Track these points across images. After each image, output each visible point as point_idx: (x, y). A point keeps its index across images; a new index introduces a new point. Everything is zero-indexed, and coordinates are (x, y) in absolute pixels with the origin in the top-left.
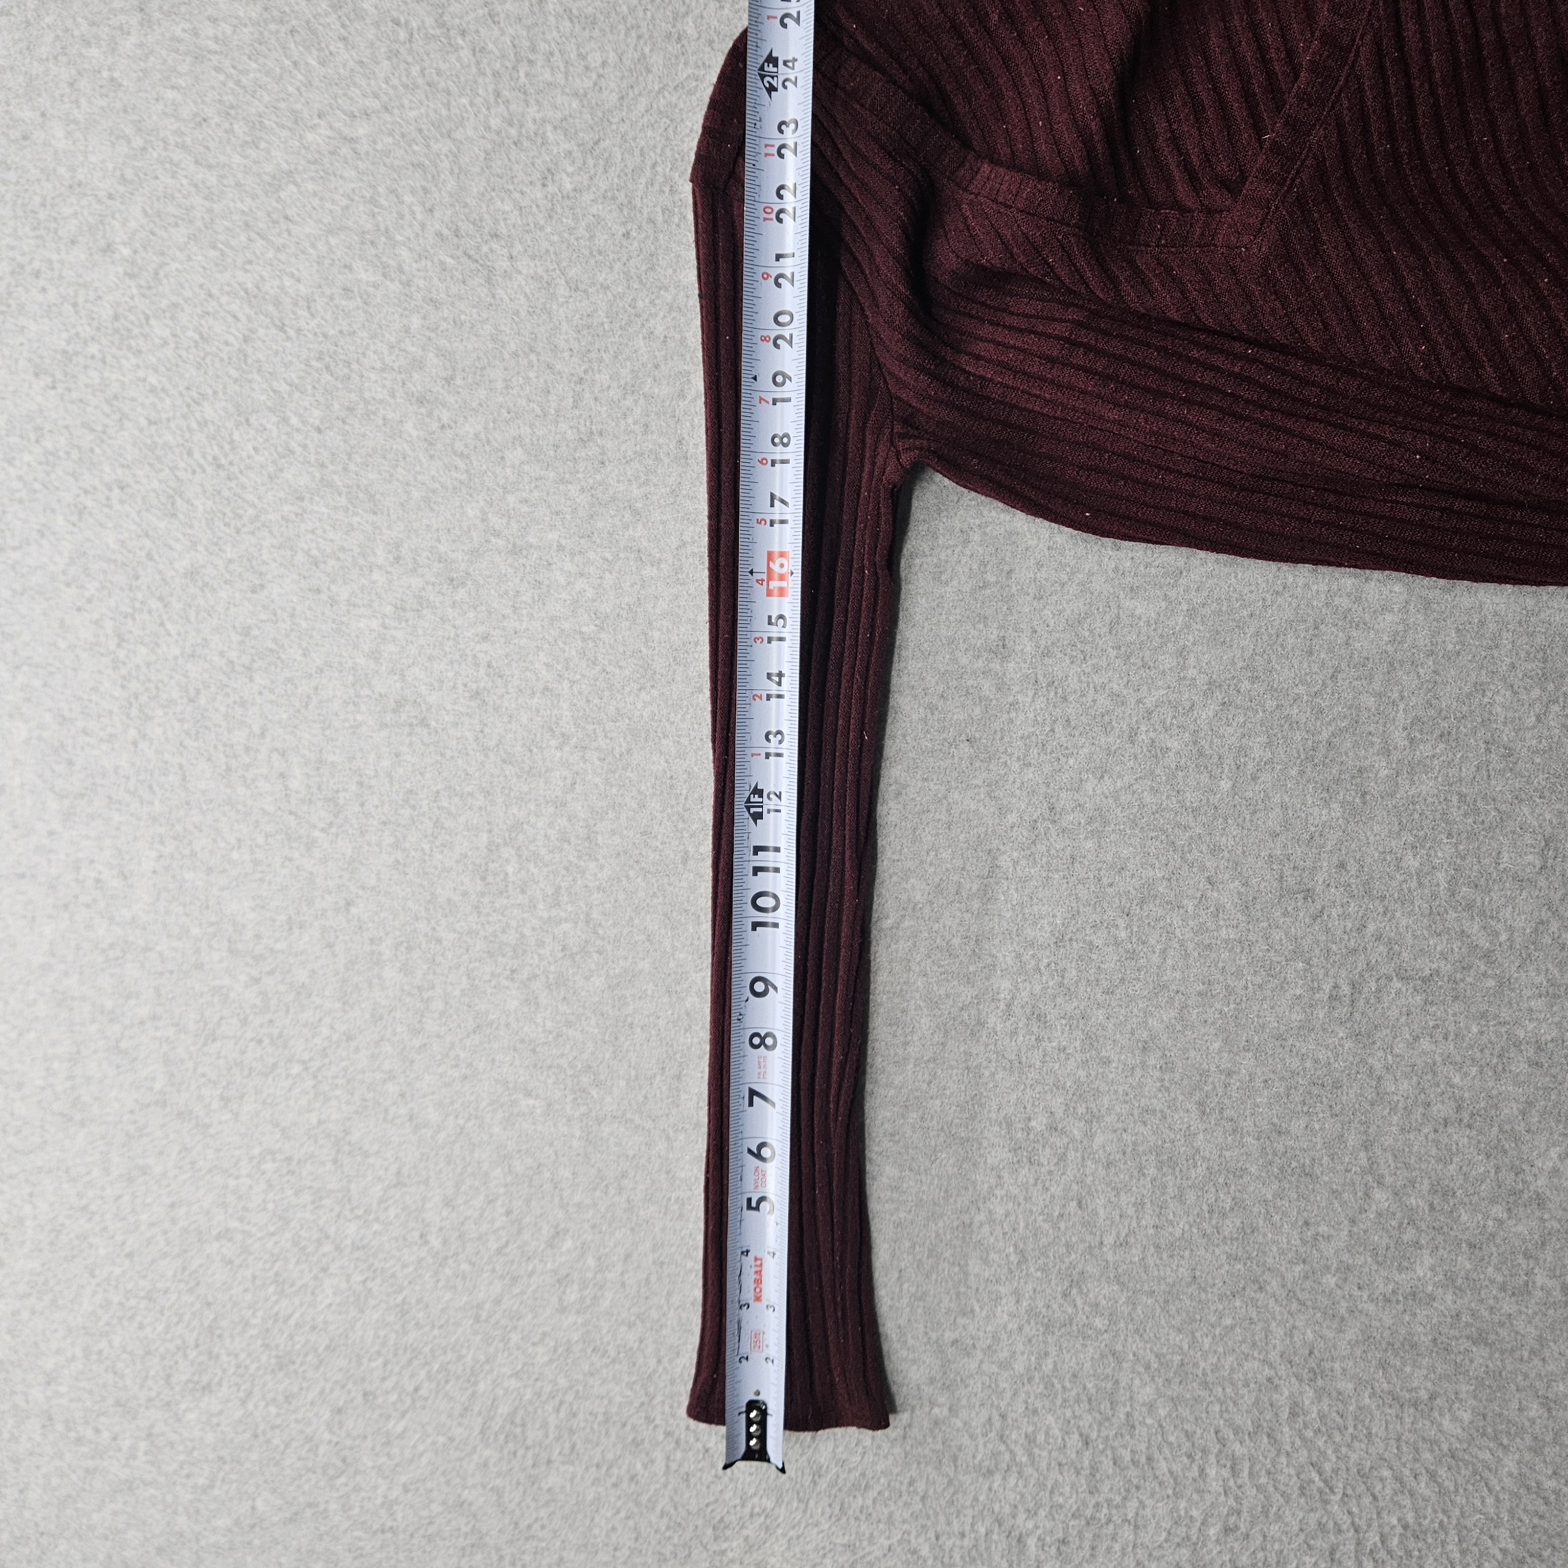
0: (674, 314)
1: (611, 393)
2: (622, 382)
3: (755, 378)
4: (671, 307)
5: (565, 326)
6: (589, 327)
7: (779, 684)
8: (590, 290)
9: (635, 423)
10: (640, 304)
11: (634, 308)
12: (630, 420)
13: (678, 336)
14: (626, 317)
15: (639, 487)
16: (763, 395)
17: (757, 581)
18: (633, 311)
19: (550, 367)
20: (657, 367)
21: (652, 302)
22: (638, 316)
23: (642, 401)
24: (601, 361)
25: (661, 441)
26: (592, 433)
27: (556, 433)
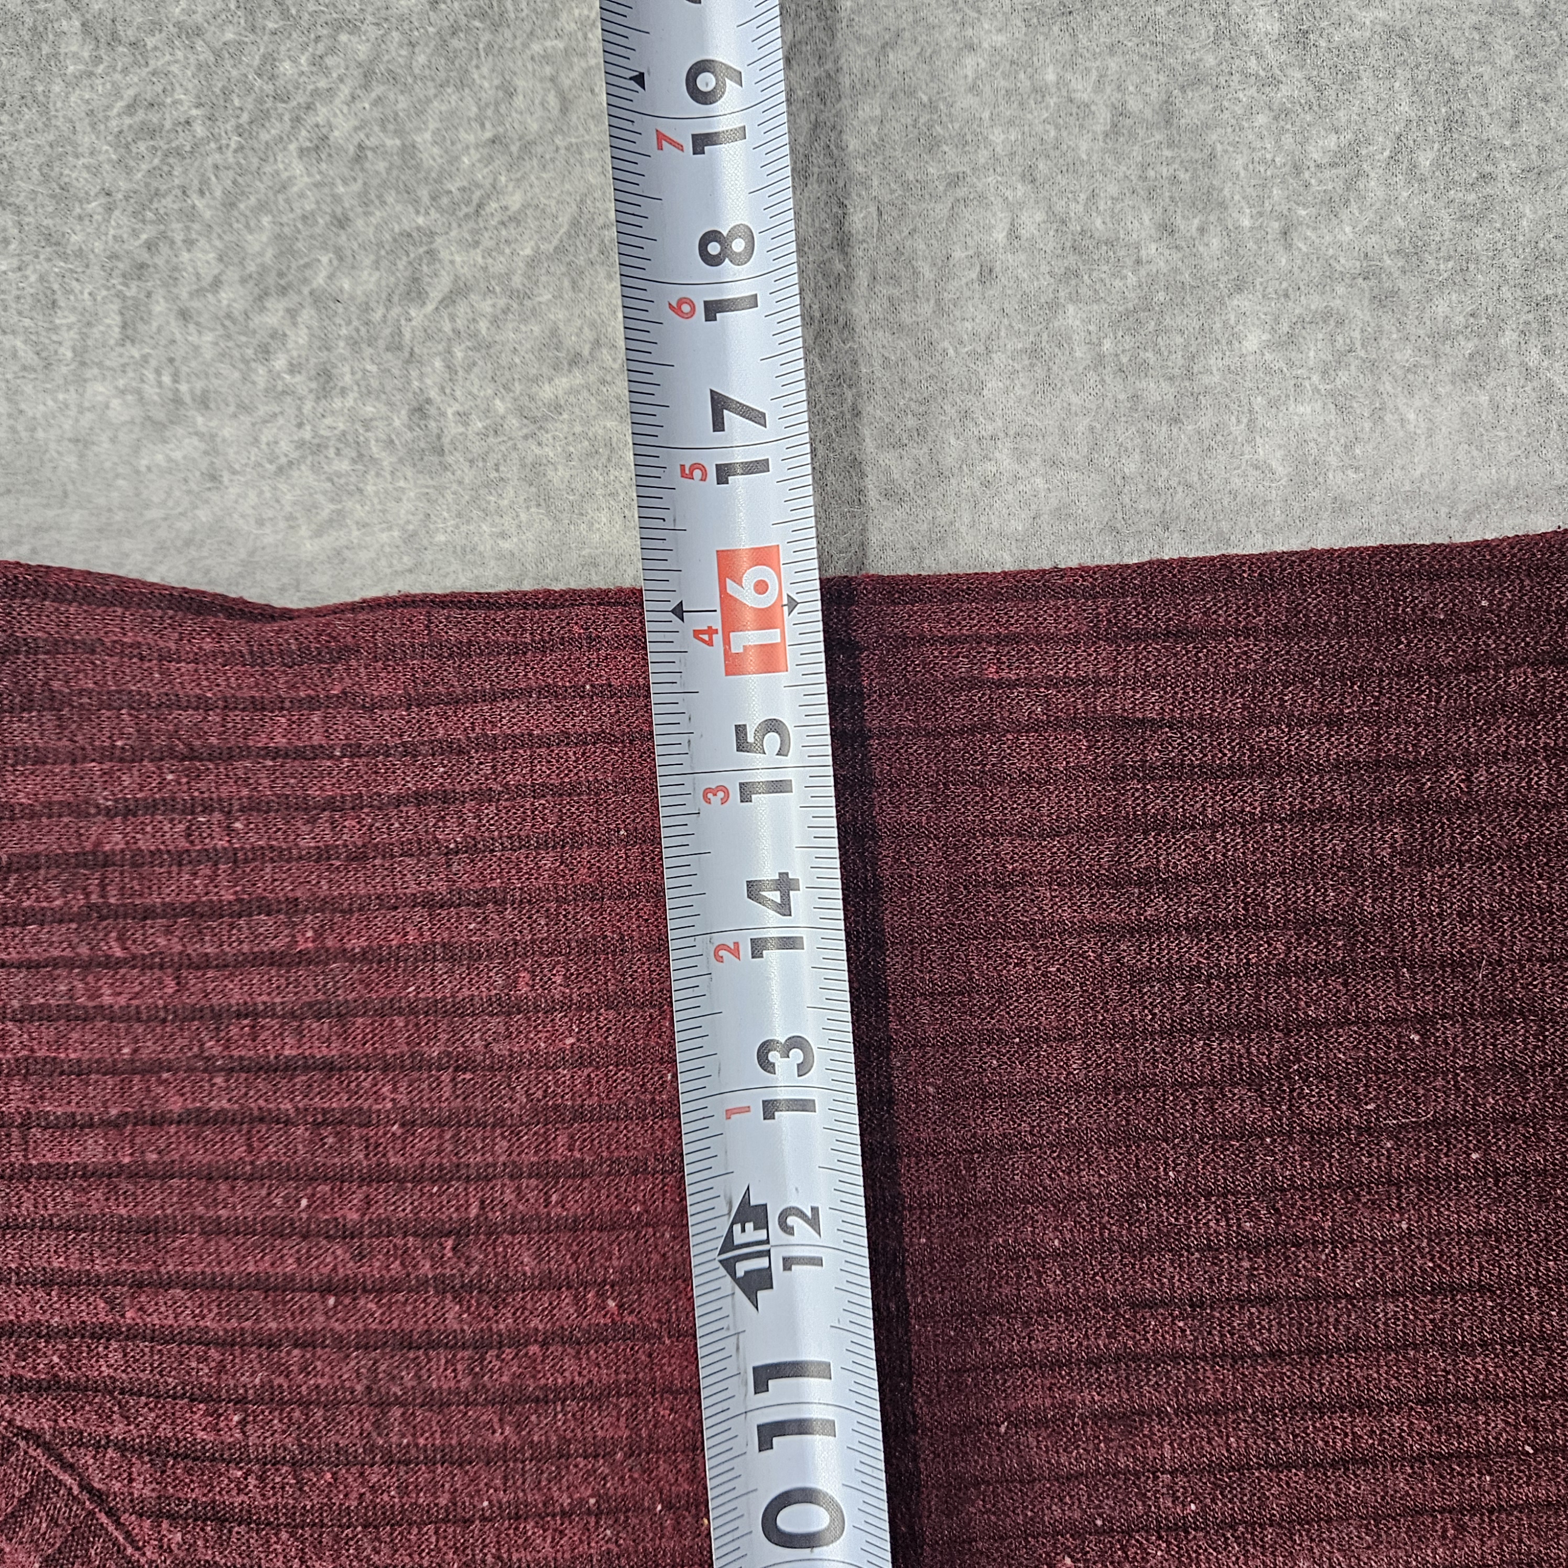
0: (378, 90)
1: (225, 295)
2: (252, 268)
3: (640, 79)
4: (368, 76)
5: (86, 140)
6: (152, 132)
7: (784, 908)
8: (151, 42)
9: (293, 368)
10: (286, 67)
11: (272, 77)
12: (280, 362)
13: (393, 143)
14: (250, 102)
15: (318, 533)
16: (667, 128)
17: (697, 633)
18: (269, 88)
19: (48, 237)
20: (342, 222)
21: (317, 62)
22: (283, 97)
23: (307, 315)
24: (191, 215)
25: (369, 410)
26: (177, 401)
27: (81, 410)
